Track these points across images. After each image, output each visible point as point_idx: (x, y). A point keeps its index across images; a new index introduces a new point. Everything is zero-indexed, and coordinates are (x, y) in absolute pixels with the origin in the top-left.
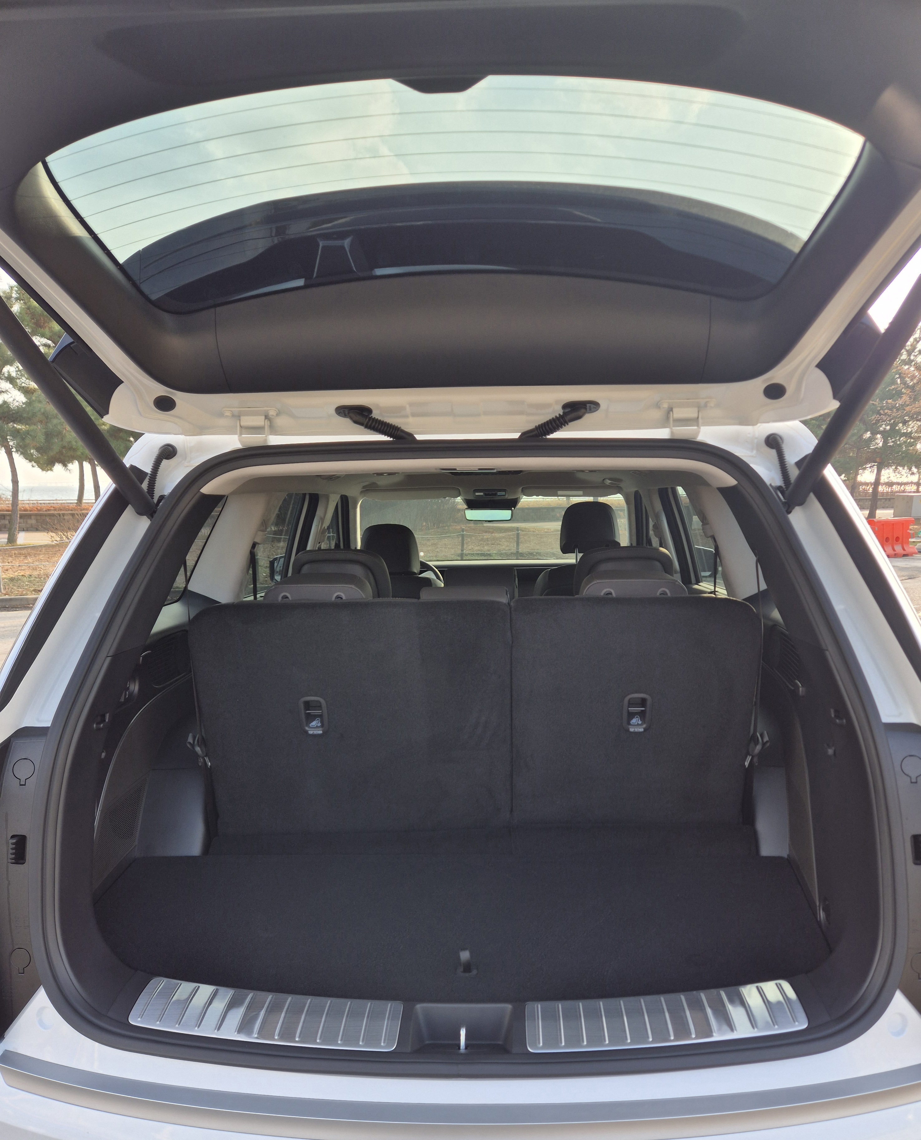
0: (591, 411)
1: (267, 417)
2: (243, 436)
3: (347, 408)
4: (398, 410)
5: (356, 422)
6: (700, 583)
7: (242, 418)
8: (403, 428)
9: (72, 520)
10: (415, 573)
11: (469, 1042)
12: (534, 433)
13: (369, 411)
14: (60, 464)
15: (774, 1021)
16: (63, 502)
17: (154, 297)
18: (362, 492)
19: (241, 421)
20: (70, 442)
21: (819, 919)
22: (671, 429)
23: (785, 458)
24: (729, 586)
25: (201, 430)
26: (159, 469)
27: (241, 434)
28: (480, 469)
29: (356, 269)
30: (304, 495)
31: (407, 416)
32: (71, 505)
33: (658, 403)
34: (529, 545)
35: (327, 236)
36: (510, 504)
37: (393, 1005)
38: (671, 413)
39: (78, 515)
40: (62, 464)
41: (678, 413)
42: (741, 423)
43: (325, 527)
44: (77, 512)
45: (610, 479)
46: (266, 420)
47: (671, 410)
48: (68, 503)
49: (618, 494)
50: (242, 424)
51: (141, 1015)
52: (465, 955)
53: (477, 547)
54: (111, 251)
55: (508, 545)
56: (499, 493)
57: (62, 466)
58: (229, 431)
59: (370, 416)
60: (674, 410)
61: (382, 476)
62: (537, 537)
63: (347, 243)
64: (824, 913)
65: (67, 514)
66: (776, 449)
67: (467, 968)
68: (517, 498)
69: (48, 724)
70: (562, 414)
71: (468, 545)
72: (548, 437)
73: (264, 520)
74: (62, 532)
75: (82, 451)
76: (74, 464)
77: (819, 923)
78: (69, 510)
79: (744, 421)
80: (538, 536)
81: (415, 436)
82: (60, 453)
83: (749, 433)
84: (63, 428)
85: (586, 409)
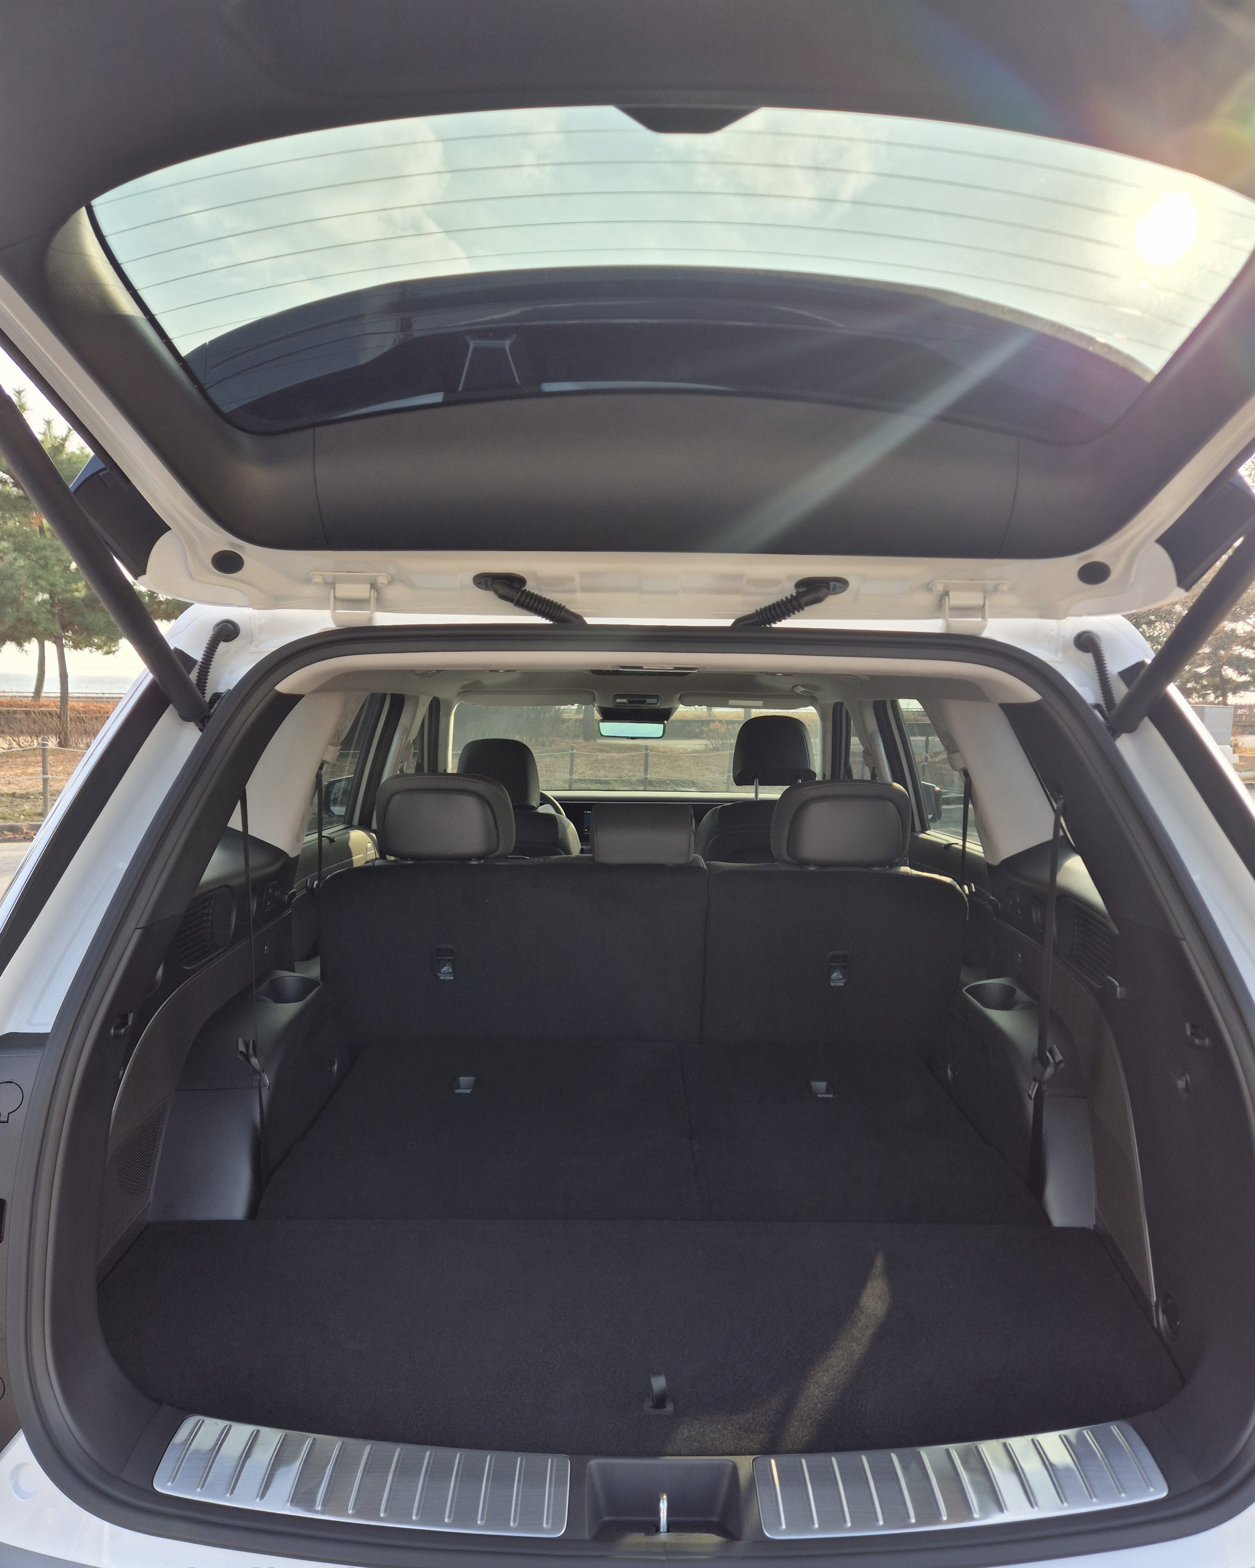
0: (835, 592)
1: (373, 586)
2: (337, 611)
3: (489, 577)
4: (560, 582)
5: (502, 597)
6: (927, 830)
7: (338, 586)
8: (568, 607)
9: (26, 721)
10: (534, 807)
11: (672, 1519)
12: (754, 620)
13: (521, 581)
14: (13, 643)
15: (1119, 1487)
16: (14, 694)
17: (226, 409)
18: (459, 694)
19: (336, 590)
20: (28, 613)
21: (1155, 1325)
22: (947, 620)
23: (1106, 665)
24: (986, 839)
25: (276, 601)
26: (214, 655)
27: (335, 609)
28: (676, 668)
29: (519, 380)
30: (385, 695)
31: (574, 591)
32: (25, 700)
33: (928, 584)
34: (659, 770)
35: (481, 333)
36: (661, 716)
37: (555, 1460)
38: (947, 598)
39: (35, 713)
40: (16, 642)
41: (957, 599)
42: (1042, 616)
43: (410, 741)
44: (33, 709)
45: (803, 686)
46: (372, 590)
47: (946, 593)
48: (21, 697)
49: (811, 707)
50: (337, 594)
51: (173, 1477)
52: (659, 1383)
53: (590, 770)
54: (173, 341)
55: (632, 768)
56: (648, 701)
57: (16, 646)
58: (318, 604)
59: (523, 589)
60: (951, 594)
61: (497, 673)
62: (670, 760)
63: (507, 344)
64: (1164, 1316)
65: (20, 712)
66: (1093, 654)
67: (660, 1401)
68: (671, 708)
69: (48, 1029)
70: (794, 594)
71: (578, 767)
72: (774, 625)
73: (337, 731)
74: (11, 737)
75: (45, 626)
76: (31, 643)
77: (1157, 1331)
78: (21, 706)
79: (1047, 612)
80: (671, 758)
81: (585, 618)
82: (14, 627)
83: (1052, 630)
84: (21, 594)
85: (828, 588)
